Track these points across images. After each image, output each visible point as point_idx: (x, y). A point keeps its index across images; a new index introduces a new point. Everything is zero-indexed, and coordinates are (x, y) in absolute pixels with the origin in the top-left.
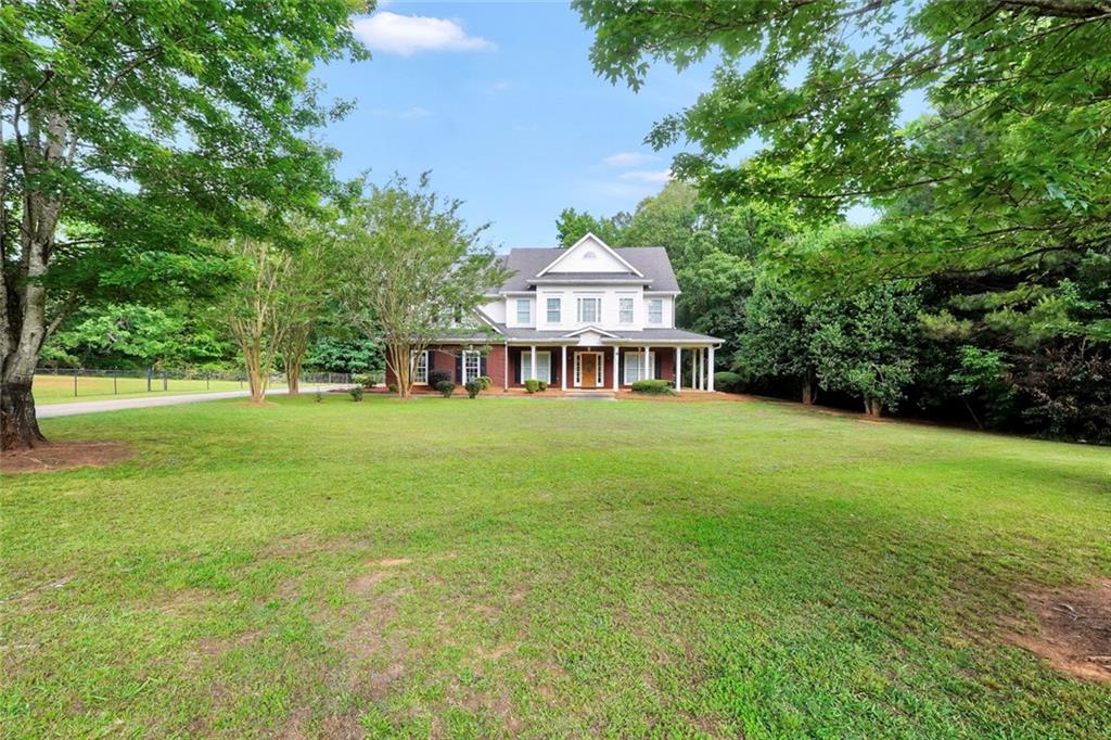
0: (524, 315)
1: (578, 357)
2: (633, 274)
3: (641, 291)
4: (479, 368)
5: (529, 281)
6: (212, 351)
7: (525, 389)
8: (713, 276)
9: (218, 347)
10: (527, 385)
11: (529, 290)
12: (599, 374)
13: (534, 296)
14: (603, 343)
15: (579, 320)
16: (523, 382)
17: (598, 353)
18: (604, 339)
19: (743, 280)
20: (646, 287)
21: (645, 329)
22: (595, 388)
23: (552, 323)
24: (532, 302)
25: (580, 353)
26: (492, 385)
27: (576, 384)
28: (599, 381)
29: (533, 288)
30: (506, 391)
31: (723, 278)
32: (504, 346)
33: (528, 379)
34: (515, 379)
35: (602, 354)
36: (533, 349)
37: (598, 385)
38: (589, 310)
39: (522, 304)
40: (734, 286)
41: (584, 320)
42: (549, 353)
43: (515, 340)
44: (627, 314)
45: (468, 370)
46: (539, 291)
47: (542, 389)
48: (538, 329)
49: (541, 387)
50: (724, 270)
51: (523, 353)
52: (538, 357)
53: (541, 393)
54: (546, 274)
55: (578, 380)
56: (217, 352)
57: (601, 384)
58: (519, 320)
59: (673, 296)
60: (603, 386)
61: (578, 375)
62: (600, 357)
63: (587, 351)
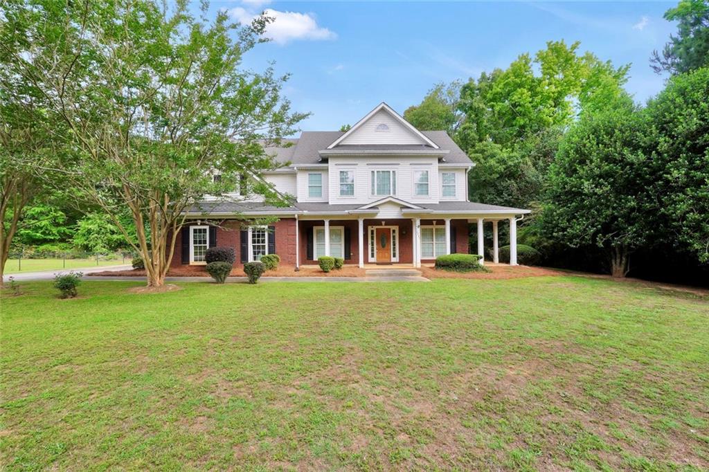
0: (316, 189)
1: (372, 232)
2: (428, 146)
3: (435, 162)
4: (266, 244)
5: (321, 152)
6: (49, 234)
7: (317, 267)
8: (482, 161)
9: (54, 230)
10: (320, 262)
11: (321, 162)
12: (394, 248)
13: (327, 170)
14: (404, 214)
15: (373, 193)
16: (315, 258)
17: (392, 228)
18: (405, 210)
19: (510, 163)
20: (440, 160)
21: (440, 202)
22: (391, 264)
23: (344, 197)
24: (323, 175)
25: (375, 228)
26: (281, 264)
27: (371, 260)
28: (394, 256)
29: (325, 160)
30: (297, 270)
31: (492, 162)
32: (295, 219)
33: (320, 257)
34: (308, 256)
35: (396, 228)
36: (327, 223)
37: (393, 260)
38: (384, 183)
39: (314, 178)
40: (501, 168)
41: (379, 193)
42: (342, 228)
43: (307, 213)
44: (423, 187)
45: (254, 247)
46: (331, 164)
47: (338, 268)
48: (330, 203)
49: (337, 265)
50: (493, 156)
51: (315, 229)
52: (331, 232)
53: (336, 272)
54: (337, 146)
55: (373, 256)
56: (54, 235)
57: (396, 259)
58: (311, 194)
59: (466, 170)
60: (398, 261)
61: (373, 250)
62: (394, 231)
63: (381, 225)
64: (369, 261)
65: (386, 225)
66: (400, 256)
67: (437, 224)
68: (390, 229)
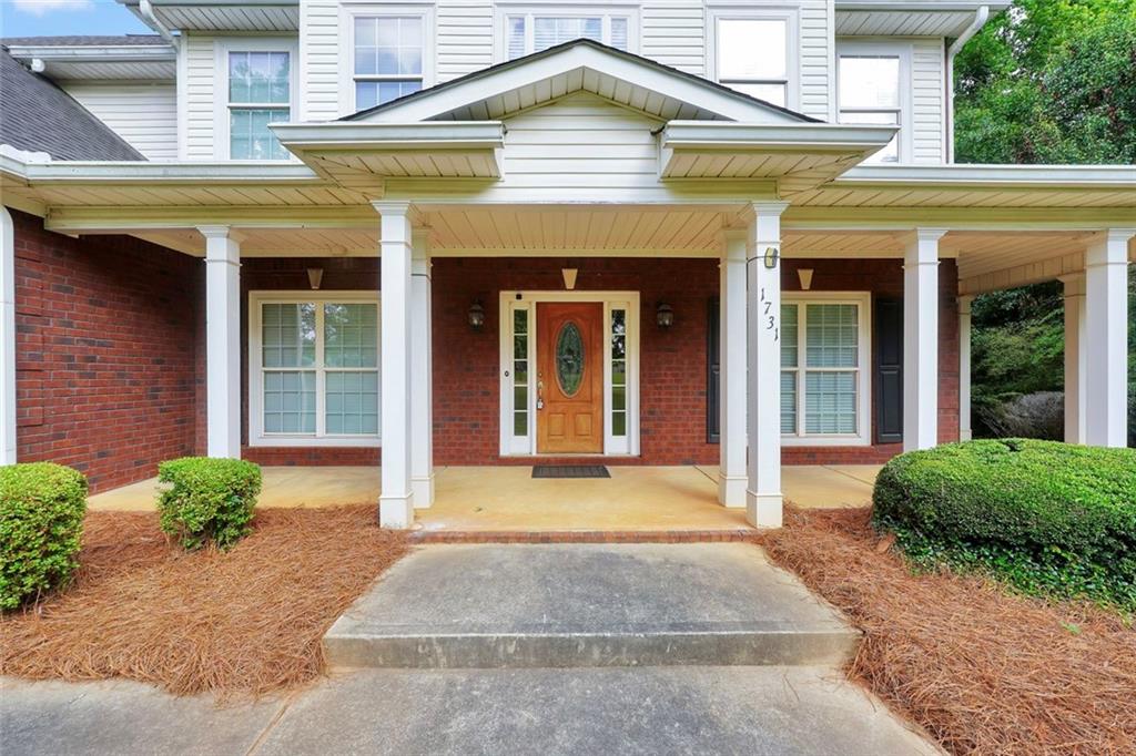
1: (521, 316)
12: (618, 395)
17: (613, 300)
22: (600, 466)
25: (531, 299)
27: (511, 441)
28: (619, 428)
35: (628, 301)
37: (615, 446)
55: (521, 427)
57: (627, 445)
59: (949, 41)
60: (635, 452)
61: (521, 399)
62: (619, 317)
63: (559, 285)
64: (504, 451)
65: (582, 284)
66: (643, 431)
67: (815, 286)
68: (601, 305)
